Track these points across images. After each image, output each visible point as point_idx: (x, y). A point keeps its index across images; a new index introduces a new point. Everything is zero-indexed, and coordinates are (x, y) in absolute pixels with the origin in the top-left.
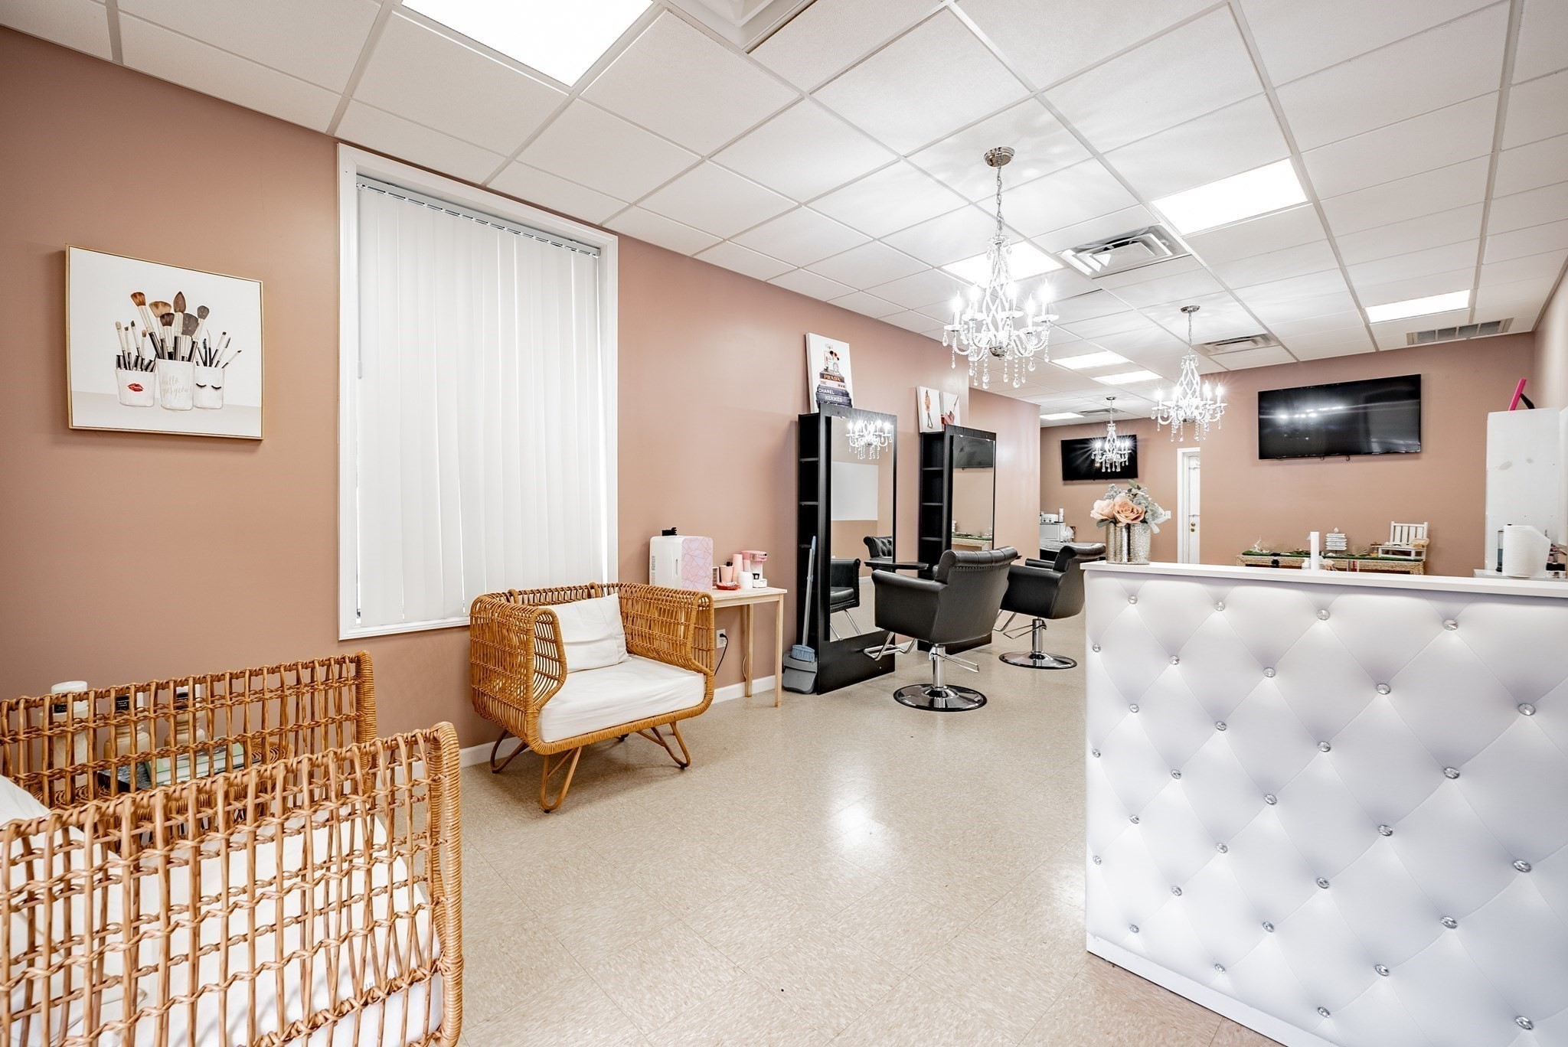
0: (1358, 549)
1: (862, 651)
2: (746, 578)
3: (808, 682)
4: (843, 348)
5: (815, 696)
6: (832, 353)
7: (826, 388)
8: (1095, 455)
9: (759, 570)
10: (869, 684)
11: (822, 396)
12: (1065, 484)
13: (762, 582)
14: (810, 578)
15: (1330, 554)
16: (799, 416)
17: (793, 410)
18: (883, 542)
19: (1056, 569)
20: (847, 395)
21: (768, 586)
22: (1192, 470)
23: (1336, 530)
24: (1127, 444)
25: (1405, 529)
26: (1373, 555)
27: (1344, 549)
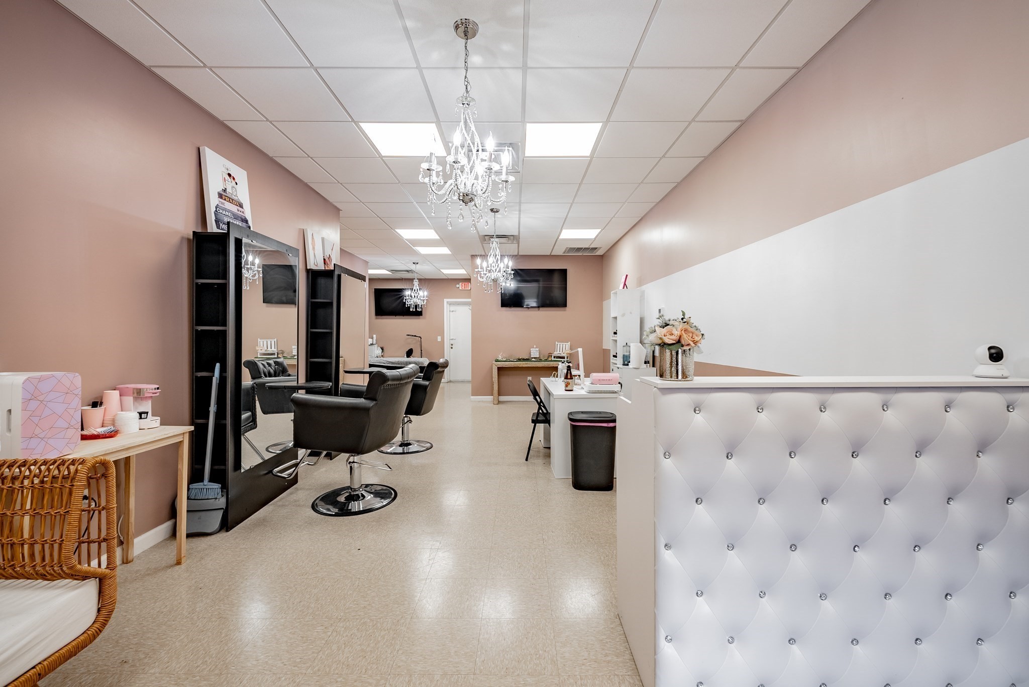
0: (544, 356)
1: (271, 472)
2: (129, 421)
3: (216, 519)
4: (241, 175)
5: (223, 535)
6: (229, 175)
7: (225, 210)
8: (406, 299)
9: (147, 406)
10: (280, 503)
11: (221, 217)
12: (376, 318)
13: (153, 422)
14: (213, 409)
15: (533, 359)
16: (194, 232)
17: (186, 226)
18: (262, 364)
19: (424, 378)
20: (246, 221)
21: (161, 424)
22: (451, 312)
23: (535, 346)
24: (426, 293)
25: (561, 345)
26: (550, 359)
27: (538, 356)
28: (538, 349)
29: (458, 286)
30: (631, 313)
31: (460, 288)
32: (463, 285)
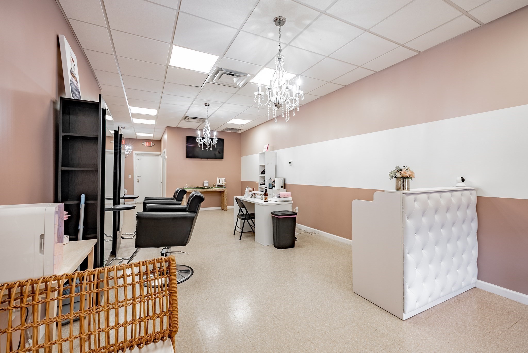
0: (211, 186)
6: (72, 58)
7: (73, 83)
16: (61, 98)
22: (138, 160)
23: (206, 180)
24: (130, 147)
25: (220, 180)
26: (214, 187)
27: (208, 186)
28: (208, 182)
29: (143, 144)
30: (271, 163)
31: (145, 145)
32: (147, 143)
